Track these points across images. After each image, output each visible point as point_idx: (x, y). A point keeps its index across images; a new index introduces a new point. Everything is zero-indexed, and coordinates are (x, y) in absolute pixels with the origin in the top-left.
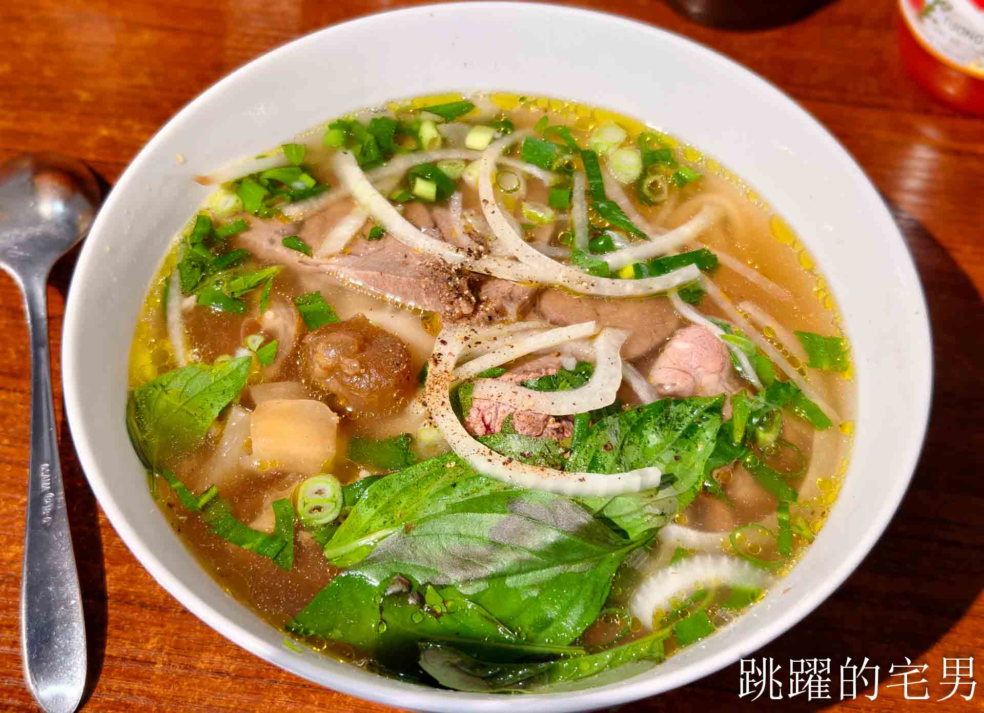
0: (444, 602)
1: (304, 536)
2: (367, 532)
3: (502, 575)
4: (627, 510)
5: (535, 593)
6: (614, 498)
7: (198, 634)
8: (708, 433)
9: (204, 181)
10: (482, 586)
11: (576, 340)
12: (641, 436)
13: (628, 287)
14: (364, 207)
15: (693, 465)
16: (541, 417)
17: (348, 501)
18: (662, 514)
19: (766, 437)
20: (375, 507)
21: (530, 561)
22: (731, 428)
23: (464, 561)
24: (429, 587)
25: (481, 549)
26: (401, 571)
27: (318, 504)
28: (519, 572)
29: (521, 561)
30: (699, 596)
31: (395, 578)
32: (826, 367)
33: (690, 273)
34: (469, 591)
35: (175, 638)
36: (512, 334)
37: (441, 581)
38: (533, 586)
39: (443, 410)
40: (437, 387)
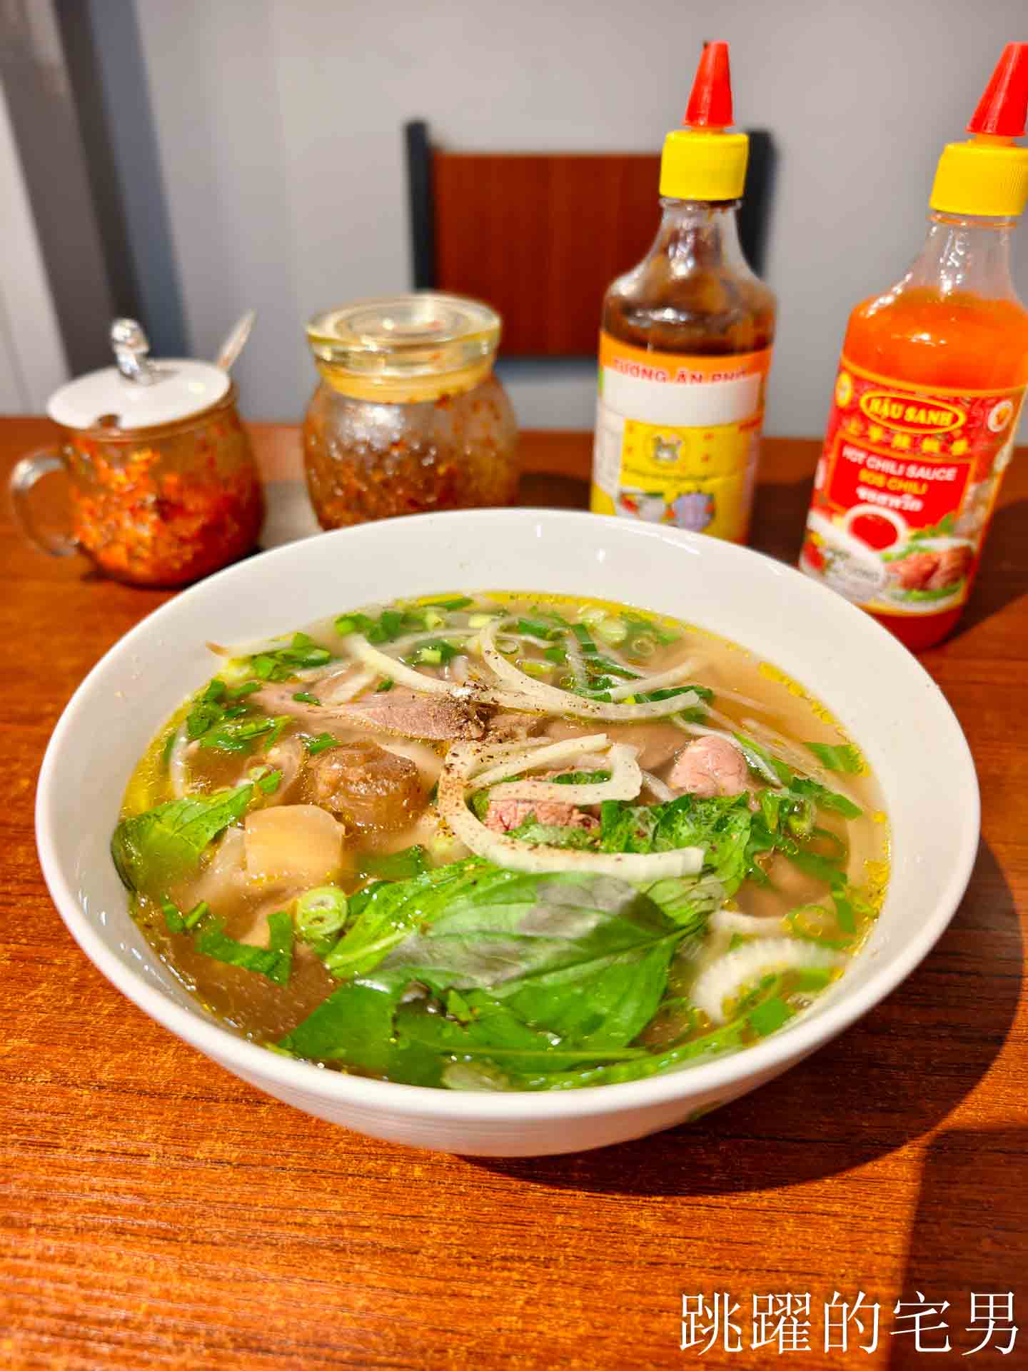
0: (471, 1009)
1: (303, 949)
2: (376, 938)
3: (539, 973)
4: (670, 897)
5: (579, 991)
6: (654, 885)
7: (199, 1120)
8: (739, 823)
9: (216, 649)
10: (515, 987)
11: (589, 753)
12: (672, 829)
13: (634, 711)
14: (371, 667)
15: (731, 856)
16: (566, 808)
17: (355, 907)
18: (710, 898)
19: (801, 827)
20: (386, 912)
21: (569, 953)
22: (763, 818)
23: (492, 962)
24: (452, 993)
25: (511, 946)
26: (419, 976)
27: (319, 914)
28: (557, 968)
29: (561, 954)
30: (768, 982)
31: (410, 984)
32: (841, 768)
33: (690, 699)
34: (502, 993)
35: (173, 1126)
36: (524, 749)
37: (466, 985)
38: (576, 983)
39: (458, 810)
40: (450, 791)
